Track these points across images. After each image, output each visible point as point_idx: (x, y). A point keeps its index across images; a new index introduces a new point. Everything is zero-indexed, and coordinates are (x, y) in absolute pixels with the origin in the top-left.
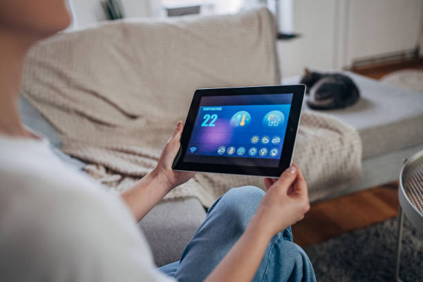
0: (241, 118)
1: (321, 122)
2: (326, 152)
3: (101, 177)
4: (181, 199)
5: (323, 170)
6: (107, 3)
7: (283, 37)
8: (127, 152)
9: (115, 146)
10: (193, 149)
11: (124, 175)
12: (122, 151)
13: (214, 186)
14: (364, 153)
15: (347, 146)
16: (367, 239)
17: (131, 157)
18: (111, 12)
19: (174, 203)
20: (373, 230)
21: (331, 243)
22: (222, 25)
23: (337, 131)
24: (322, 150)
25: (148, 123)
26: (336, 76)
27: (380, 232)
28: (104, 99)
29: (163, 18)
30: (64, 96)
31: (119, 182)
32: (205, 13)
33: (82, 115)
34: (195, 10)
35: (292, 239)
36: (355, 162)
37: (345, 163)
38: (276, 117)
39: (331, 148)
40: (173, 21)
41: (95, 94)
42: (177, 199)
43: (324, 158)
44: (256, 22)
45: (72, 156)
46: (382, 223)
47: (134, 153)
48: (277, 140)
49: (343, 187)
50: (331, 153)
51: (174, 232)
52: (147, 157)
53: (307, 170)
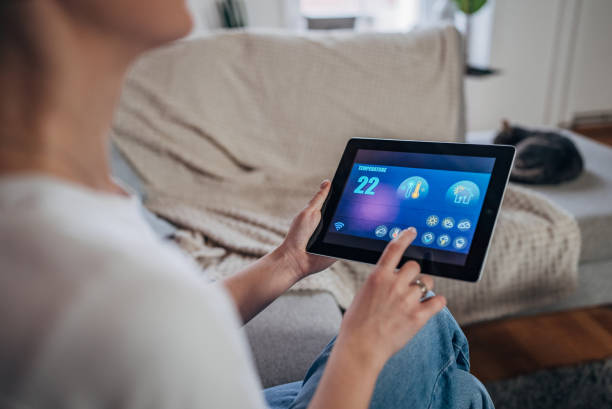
0: (414, 186)
1: (522, 201)
2: (526, 247)
3: (197, 249)
4: (309, 292)
5: (520, 272)
6: (224, 5)
7: (473, 72)
8: (237, 218)
9: (220, 206)
10: (339, 225)
11: (230, 250)
12: (229, 215)
13: (355, 279)
14: (583, 252)
15: (558, 240)
16: (576, 382)
17: (242, 225)
18: (229, 18)
19: (298, 298)
20: (587, 371)
21: (520, 382)
22: (386, 48)
23: (546, 217)
24: (520, 243)
25: (268, 179)
26: (549, 136)
27: (597, 373)
28: (210, 139)
29: (301, 31)
30: (156, 129)
31: (222, 259)
32: (361, 28)
33: (177, 159)
34: (348, 23)
35: (468, 368)
36: (569, 265)
37: (553, 265)
38: (467, 190)
39: (533, 241)
40: (317, 36)
41: (198, 131)
42: (302, 292)
43: (521, 255)
44: (438, 47)
45: (160, 216)
46: (602, 362)
47: (245, 220)
48: (465, 225)
49: (548, 301)
50: (533, 248)
51: (296, 338)
52: (263, 226)
53: (495, 270)
